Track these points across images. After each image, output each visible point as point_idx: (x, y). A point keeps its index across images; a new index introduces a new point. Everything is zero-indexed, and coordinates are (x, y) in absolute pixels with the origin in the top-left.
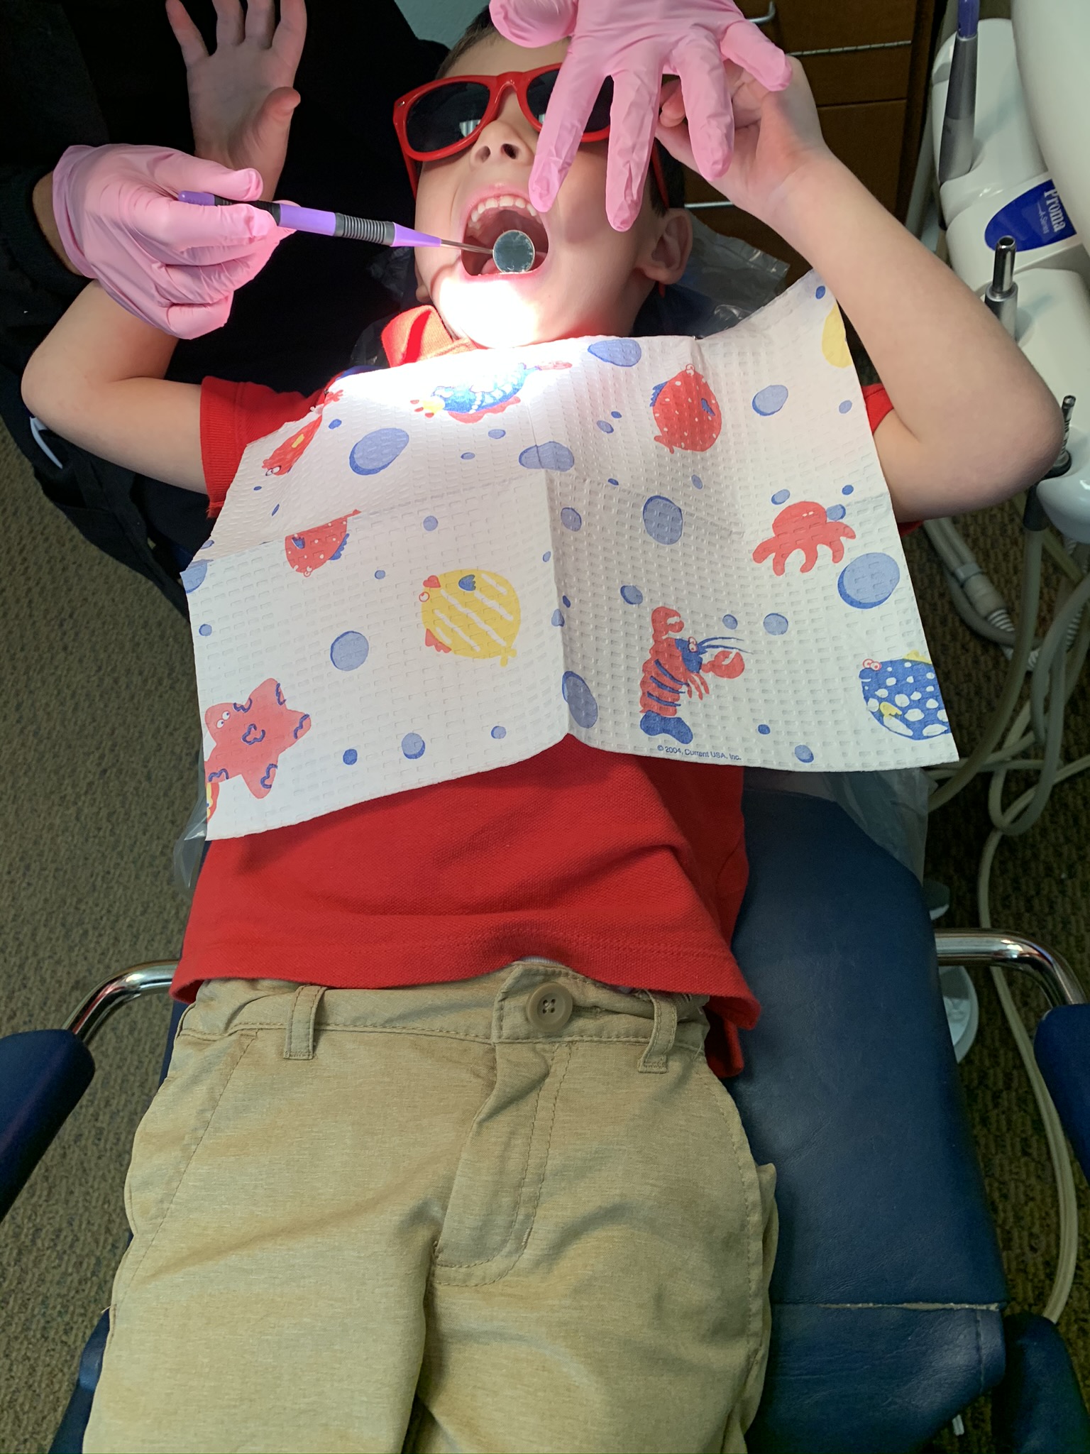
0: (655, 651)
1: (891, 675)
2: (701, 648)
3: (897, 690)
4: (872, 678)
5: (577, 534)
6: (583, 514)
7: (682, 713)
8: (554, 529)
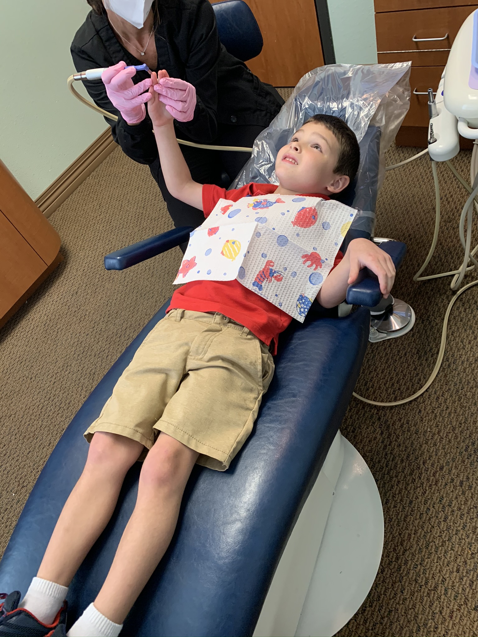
0: (264, 269)
1: (305, 300)
2: (275, 272)
3: (303, 303)
4: (302, 297)
5: (258, 239)
6: (262, 234)
7: (263, 284)
8: (253, 236)
